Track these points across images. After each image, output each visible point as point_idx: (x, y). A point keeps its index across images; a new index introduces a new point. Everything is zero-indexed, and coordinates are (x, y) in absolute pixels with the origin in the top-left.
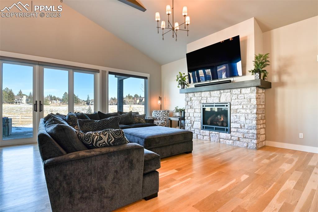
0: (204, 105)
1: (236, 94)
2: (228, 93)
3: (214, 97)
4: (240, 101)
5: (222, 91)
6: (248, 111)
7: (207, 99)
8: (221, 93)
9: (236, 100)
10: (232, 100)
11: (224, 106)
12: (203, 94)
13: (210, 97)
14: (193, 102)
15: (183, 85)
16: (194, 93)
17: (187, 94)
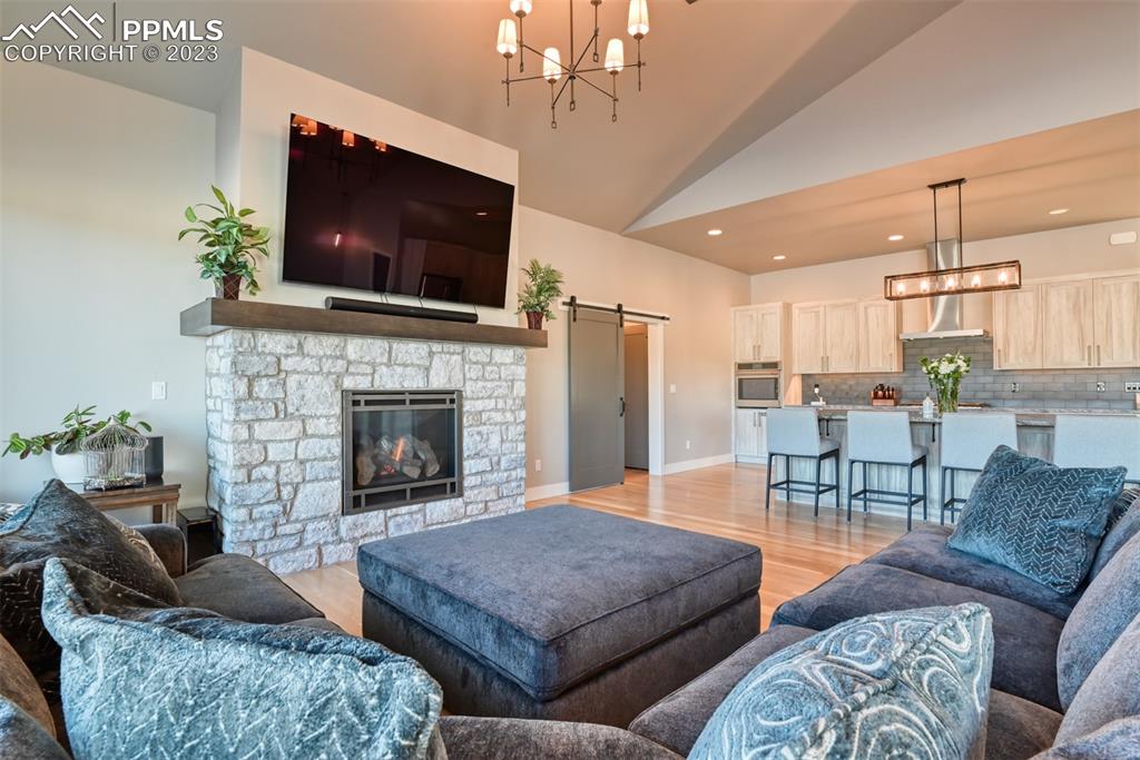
0: (362, 398)
1: (476, 363)
2: (455, 357)
3: (405, 365)
4: (489, 385)
5: (436, 347)
6: (509, 417)
7: (374, 372)
8: (431, 354)
9: (480, 384)
10: (468, 383)
11: (443, 401)
12: (355, 346)
13: (389, 365)
14: (292, 381)
15: (231, 275)
16: (302, 336)
17: (248, 335)
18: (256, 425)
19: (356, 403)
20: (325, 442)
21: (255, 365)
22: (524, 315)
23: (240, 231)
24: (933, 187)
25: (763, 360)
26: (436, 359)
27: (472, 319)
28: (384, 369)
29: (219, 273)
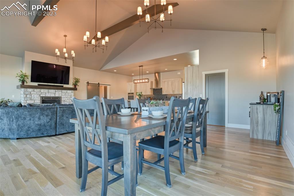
0: (44, 98)
1: (64, 93)
2: (60, 92)
3: (51, 93)
5: (57, 90)
8: (56, 91)
9: (65, 96)
10: (63, 96)
11: (58, 98)
12: (42, 90)
13: (48, 93)
14: (32, 95)
15: (23, 82)
16: (34, 89)
17: (26, 89)
18: (27, 101)
19: (43, 98)
21: (27, 93)
22: (73, 85)
23: (24, 76)
25: (131, 92)
26: (56, 92)
27: (63, 86)
28: (47, 94)
29: (21, 81)
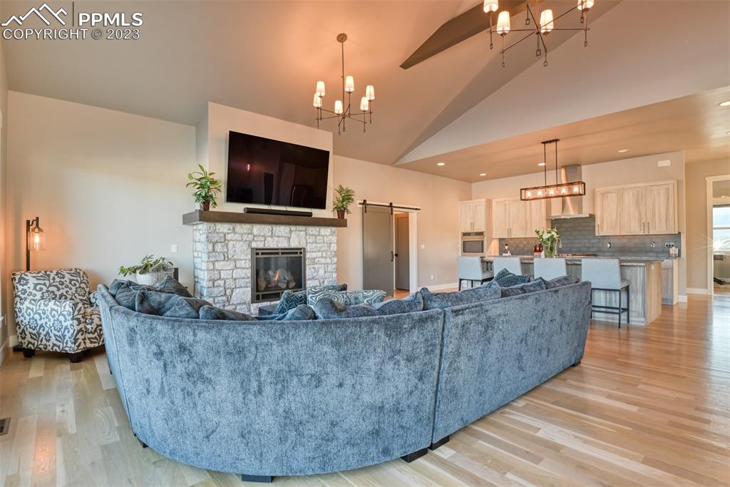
0: (260, 252)
1: (312, 235)
2: (302, 233)
3: (279, 237)
4: (318, 245)
5: (293, 228)
6: (329, 260)
7: (265, 239)
8: (291, 231)
9: (314, 245)
10: (308, 245)
11: (297, 253)
12: (257, 229)
13: (271, 237)
14: (230, 244)
15: (207, 201)
16: (234, 224)
17: (213, 225)
18: (216, 263)
19: (257, 254)
20: (244, 271)
21: (216, 237)
22: (336, 211)
23: (210, 182)
24: (544, 143)
25: (476, 231)
26: (293, 233)
27: (310, 215)
28: (269, 239)
29: (202, 200)
